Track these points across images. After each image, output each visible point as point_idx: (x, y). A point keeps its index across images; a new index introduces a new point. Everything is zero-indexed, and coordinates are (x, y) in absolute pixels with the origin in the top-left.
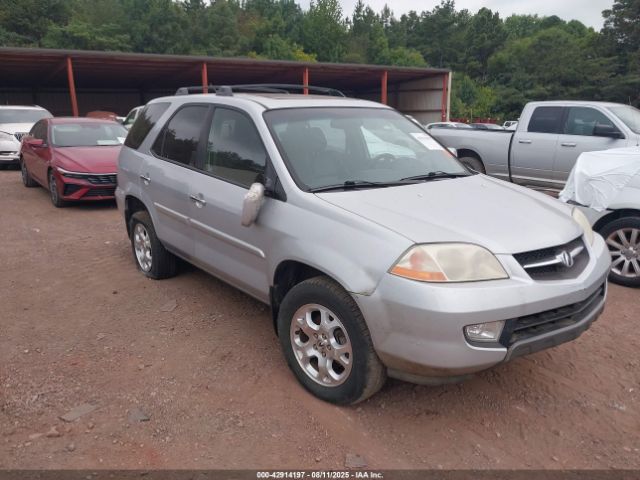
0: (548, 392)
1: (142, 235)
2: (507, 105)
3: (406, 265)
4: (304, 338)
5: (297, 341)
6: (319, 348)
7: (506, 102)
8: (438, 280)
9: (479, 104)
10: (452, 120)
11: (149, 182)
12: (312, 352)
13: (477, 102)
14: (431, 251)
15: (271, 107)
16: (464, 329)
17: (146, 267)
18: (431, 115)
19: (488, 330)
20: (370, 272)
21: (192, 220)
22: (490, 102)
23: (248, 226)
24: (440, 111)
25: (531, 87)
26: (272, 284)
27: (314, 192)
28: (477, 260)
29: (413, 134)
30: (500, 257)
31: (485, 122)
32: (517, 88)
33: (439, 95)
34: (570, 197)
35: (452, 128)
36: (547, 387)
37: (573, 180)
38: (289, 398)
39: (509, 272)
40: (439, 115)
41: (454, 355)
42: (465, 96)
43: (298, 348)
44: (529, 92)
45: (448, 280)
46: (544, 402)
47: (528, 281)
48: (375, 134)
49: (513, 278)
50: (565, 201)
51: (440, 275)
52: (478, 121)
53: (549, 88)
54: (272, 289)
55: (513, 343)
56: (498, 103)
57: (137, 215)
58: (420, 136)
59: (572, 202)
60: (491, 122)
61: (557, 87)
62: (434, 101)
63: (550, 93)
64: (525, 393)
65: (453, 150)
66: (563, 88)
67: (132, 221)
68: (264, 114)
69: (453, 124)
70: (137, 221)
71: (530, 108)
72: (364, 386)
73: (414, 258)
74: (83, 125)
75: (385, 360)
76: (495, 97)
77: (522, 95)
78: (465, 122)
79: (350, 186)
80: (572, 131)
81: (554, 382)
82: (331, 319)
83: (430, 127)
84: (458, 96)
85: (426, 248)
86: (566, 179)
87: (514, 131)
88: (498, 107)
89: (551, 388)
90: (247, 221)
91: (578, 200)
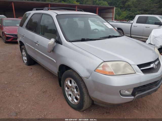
0: (144, 105)
1: (24, 52)
2: (130, 17)
3: (100, 69)
4: (68, 88)
5: (66, 89)
6: (72, 92)
7: (129, 15)
8: (111, 74)
9: (122, 16)
10: (115, 20)
11: (25, 37)
12: (70, 93)
13: (121, 15)
14: (109, 64)
15: (59, 14)
16: (120, 91)
17: (26, 62)
18: (109, 19)
19: (128, 91)
20: (88, 70)
21: (36, 49)
22: (125, 16)
23: (50, 52)
24: (112, 18)
25: (136, 12)
26: (58, 71)
27: (71, 42)
28: (125, 67)
29: (104, 23)
30: (132, 66)
31: (123, 21)
32: (132, 12)
33: (111, 14)
34: (149, 42)
35: (115, 22)
36: (144, 103)
37: (151, 37)
38: (63, 107)
39: (136, 71)
40: (111, 19)
41: (116, 99)
42: (118, 14)
43: (66, 91)
44: (135, 13)
45: (115, 74)
46: (143, 109)
47: (142, 74)
48: (94, 24)
49: (137, 73)
50: (148, 43)
51: (112, 72)
52: (121, 20)
53: (141, 12)
54: (58, 73)
55: (136, 95)
56: (127, 16)
57: (22, 47)
58: (106, 24)
59: (150, 44)
60: (125, 21)
61: (143, 12)
62: (110, 15)
63: (141, 13)
64: (137, 105)
65: (116, 28)
66: (144, 12)
67: (21, 49)
68: (56, 16)
69: (115, 21)
70: (23, 49)
71: (137, 17)
72: (83, 106)
73: (103, 66)
74: (13, 20)
75: (93, 99)
76: (126, 15)
77: (133, 14)
78: (118, 21)
79: (83, 40)
80: (149, 23)
81: (146, 101)
82: (75, 83)
83: (109, 22)
84: (117, 14)
85: (107, 63)
86: (148, 37)
87: (132, 23)
88: (127, 17)
89: (145, 103)
90: (50, 51)
91: (152, 43)
